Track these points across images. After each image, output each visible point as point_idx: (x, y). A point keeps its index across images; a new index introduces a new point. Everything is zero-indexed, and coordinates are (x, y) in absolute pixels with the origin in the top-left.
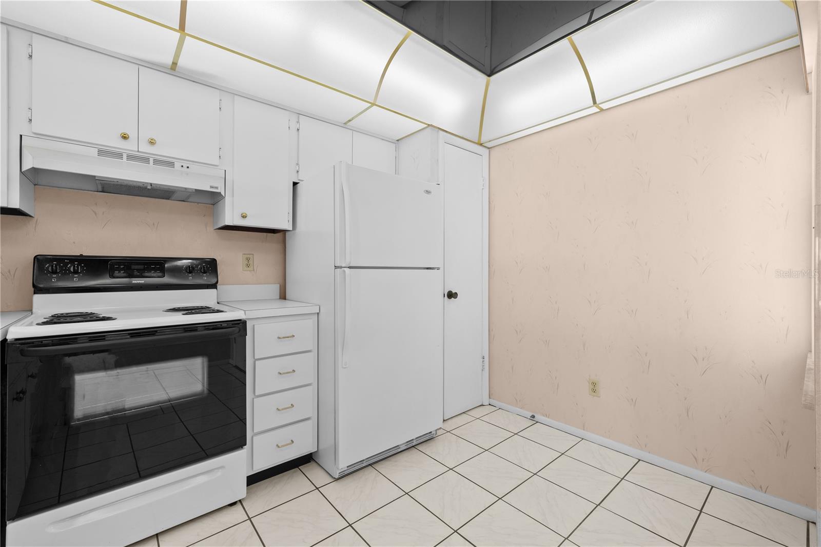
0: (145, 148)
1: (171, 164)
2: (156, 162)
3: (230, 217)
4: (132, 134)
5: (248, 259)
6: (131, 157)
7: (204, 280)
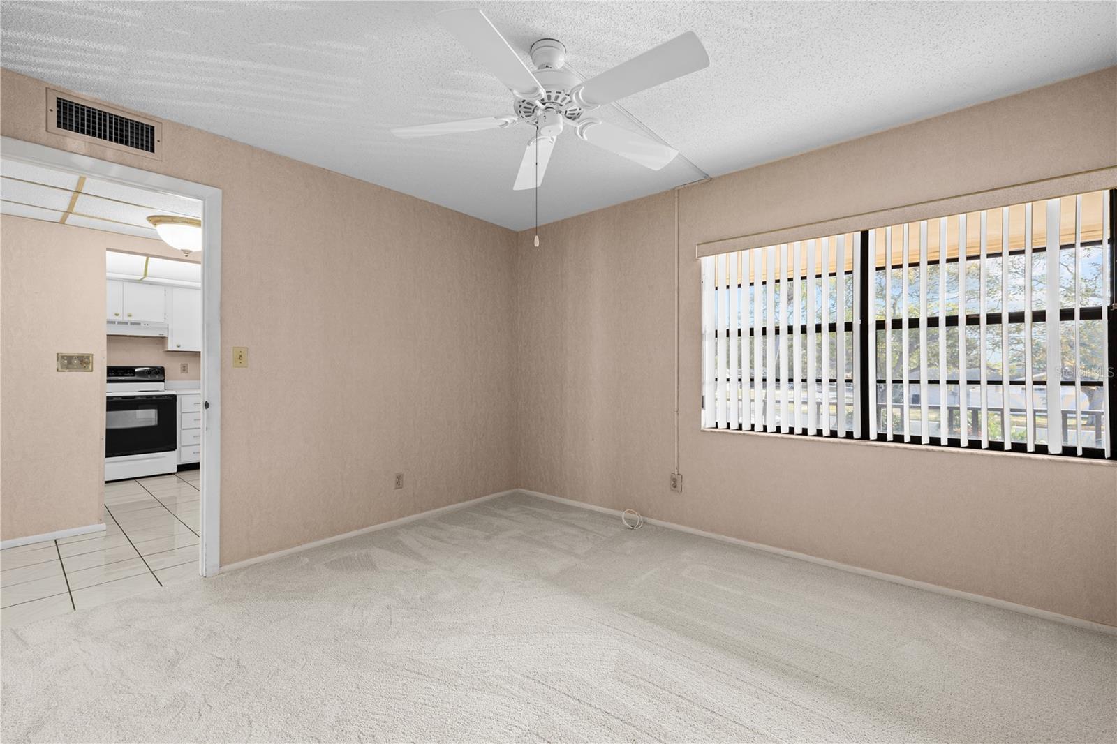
0: (126, 319)
1: (139, 324)
2: (132, 324)
3: (171, 346)
4: (120, 313)
5: (184, 367)
6: (119, 323)
7: (157, 377)
